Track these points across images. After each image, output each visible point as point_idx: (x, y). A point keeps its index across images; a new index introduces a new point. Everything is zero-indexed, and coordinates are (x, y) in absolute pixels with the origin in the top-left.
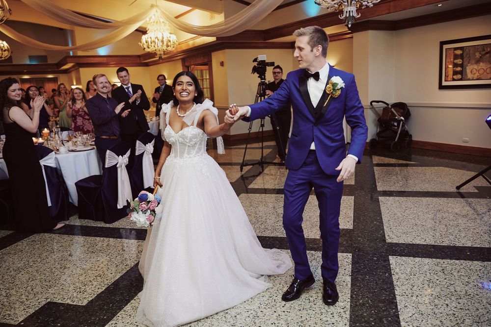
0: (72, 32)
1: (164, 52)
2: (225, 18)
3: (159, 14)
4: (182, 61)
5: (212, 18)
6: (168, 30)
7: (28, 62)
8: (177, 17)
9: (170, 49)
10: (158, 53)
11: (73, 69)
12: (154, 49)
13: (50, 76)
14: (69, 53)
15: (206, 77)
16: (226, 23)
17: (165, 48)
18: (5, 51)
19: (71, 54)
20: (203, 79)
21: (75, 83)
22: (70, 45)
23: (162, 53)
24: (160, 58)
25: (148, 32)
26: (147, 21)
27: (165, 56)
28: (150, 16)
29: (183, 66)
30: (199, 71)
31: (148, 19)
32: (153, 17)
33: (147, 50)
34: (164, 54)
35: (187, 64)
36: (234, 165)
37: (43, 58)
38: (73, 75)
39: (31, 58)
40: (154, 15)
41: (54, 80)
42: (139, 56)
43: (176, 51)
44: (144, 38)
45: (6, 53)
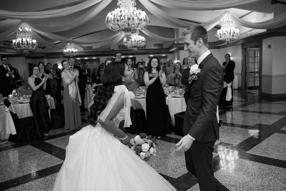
0: (177, 30)
1: (230, 40)
2: (274, 16)
3: (229, 16)
4: (242, 45)
5: (265, 16)
6: (234, 26)
7: (153, 48)
8: (240, 18)
9: (234, 38)
10: (227, 40)
11: (176, 51)
12: (224, 38)
13: (164, 55)
14: (175, 42)
15: (258, 55)
16: (274, 19)
17: (231, 37)
18: (143, 42)
19: (176, 42)
20: (255, 57)
21: (176, 59)
22: (176, 38)
23: (229, 40)
24: (228, 43)
25: (221, 28)
26: (221, 21)
27: (231, 42)
28: (223, 18)
29: (242, 48)
30: (253, 51)
31: (222, 20)
32: (225, 19)
33: (220, 39)
34: (231, 41)
35: (245, 47)
36: (272, 114)
37: (161, 45)
38: (176, 54)
39: (155, 45)
40: (226, 17)
41: (166, 57)
42: (214, 43)
43: (238, 39)
44: (219, 32)
45: (144, 43)
